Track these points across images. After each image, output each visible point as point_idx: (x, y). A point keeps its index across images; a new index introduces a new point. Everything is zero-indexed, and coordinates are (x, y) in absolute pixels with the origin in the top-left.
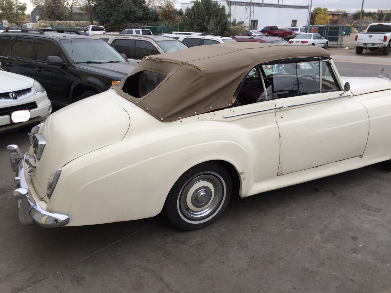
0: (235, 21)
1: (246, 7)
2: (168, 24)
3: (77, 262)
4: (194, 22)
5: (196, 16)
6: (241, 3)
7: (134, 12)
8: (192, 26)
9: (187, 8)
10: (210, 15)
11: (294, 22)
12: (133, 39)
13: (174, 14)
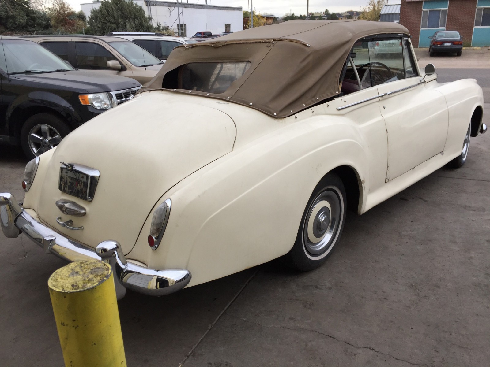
0: (159, 26)
1: (169, 7)
2: (66, 32)
3: (196, 345)
4: (106, 28)
5: (107, 20)
6: (162, 3)
7: (13, 17)
8: (105, 33)
9: (93, 9)
10: (126, 18)
11: (228, 26)
12: (70, 40)
13: (72, 18)
